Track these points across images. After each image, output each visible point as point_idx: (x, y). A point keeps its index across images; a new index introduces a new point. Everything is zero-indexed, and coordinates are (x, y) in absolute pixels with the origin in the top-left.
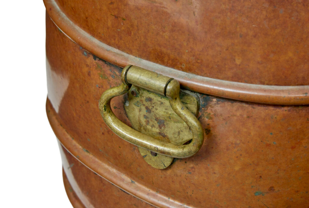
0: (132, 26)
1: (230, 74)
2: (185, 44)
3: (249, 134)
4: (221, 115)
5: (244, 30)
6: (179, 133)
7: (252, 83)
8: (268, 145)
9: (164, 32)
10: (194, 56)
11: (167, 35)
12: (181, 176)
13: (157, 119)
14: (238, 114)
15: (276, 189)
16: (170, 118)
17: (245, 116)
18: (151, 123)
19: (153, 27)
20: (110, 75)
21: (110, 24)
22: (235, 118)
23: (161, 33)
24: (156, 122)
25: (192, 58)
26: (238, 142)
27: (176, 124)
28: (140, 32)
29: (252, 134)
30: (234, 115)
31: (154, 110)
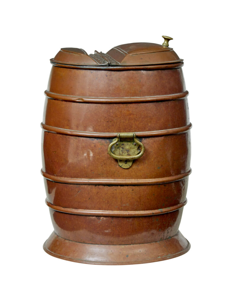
0: (114, 123)
1: (147, 129)
2: (133, 123)
3: (155, 147)
4: (146, 143)
5: (150, 115)
6: (134, 152)
7: (154, 131)
8: (160, 150)
9: (126, 121)
10: (136, 126)
11: (127, 122)
12: (135, 169)
13: (126, 150)
14: (151, 141)
15: (163, 165)
16: (131, 148)
17: (153, 141)
18: (124, 152)
19: (122, 121)
20: (105, 143)
21: (105, 125)
22: (150, 143)
23: (125, 122)
24: (126, 151)
25: (136, 127)
26: (152, 150)
27: (133, 150)
28: (117, 124)
29: (156, 146)
30: (150, 142)
31: (125, 147)
